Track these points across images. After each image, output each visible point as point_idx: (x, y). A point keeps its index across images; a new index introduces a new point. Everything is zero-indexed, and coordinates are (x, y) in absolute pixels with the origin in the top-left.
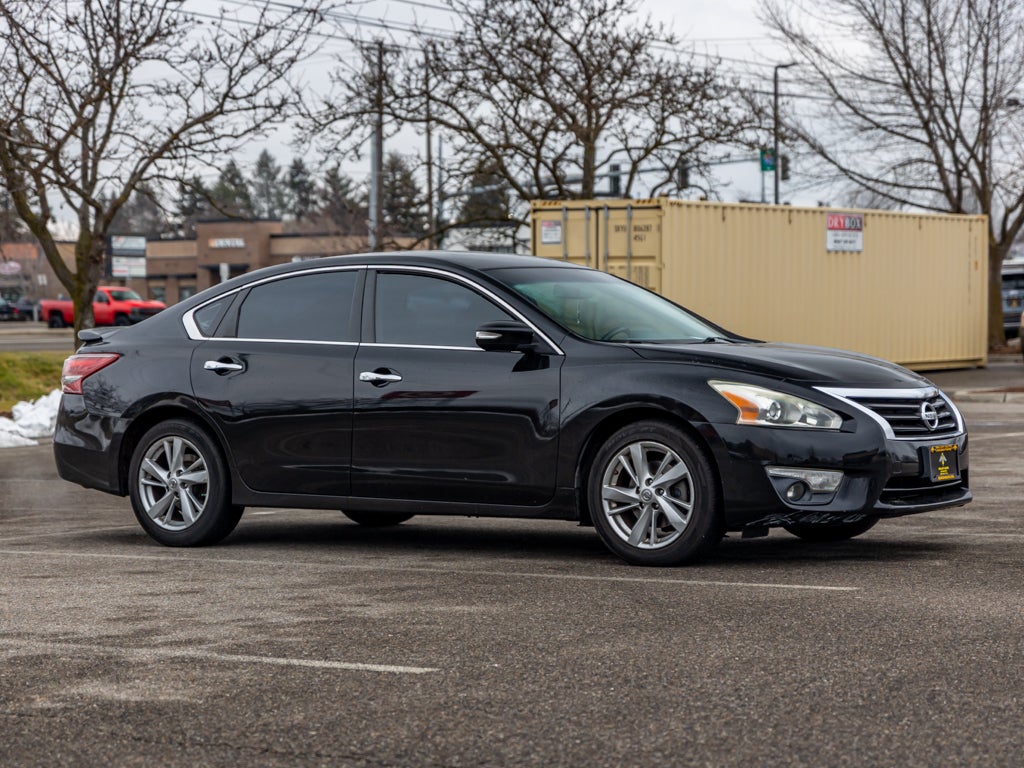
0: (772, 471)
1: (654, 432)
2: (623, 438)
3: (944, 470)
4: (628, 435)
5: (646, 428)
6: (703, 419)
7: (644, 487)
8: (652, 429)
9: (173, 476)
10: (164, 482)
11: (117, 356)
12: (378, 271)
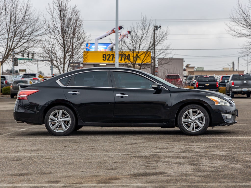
0: (223, 115)
1: (195, 107)
2: (187, 108)
4: (189, 107)
5: (193, 106)
6: (208, 104)
7: (193, 119)
8: (195, 106)
9: (60, 119)
10: (56, 121)
11: (38, 90)
12: (113, 71)
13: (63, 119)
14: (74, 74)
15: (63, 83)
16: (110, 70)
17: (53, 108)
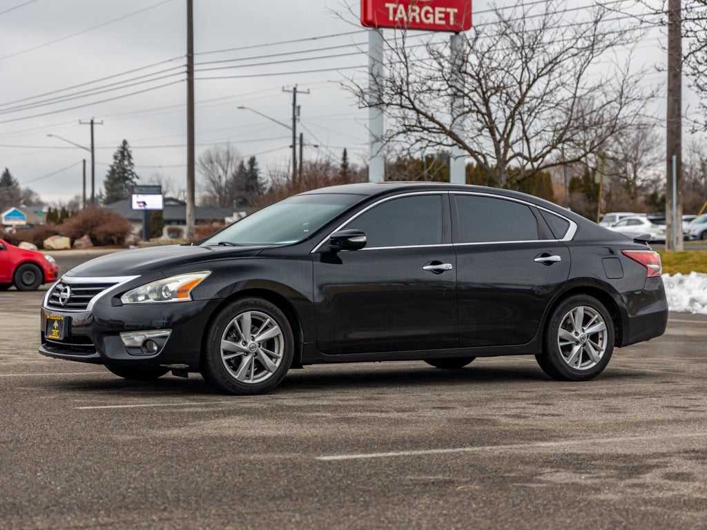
3: (55, 332)
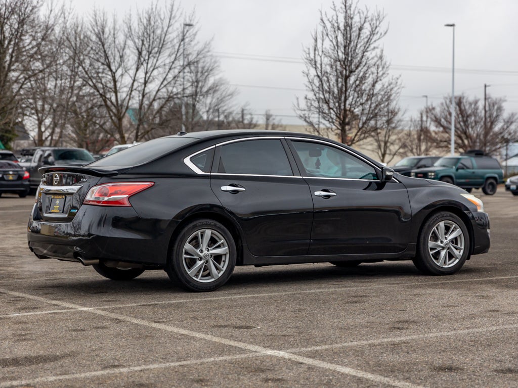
6: (468, 210)
7: (445, 241)
8: (448, 215)
9: (205, 252)
10: (198, 255)
11: (153, 183)
12: (292, 140)
13: (212, 250)
14: (217, 145)
15: (201, 166)
16: (285, 138)
17: (191, 225)
